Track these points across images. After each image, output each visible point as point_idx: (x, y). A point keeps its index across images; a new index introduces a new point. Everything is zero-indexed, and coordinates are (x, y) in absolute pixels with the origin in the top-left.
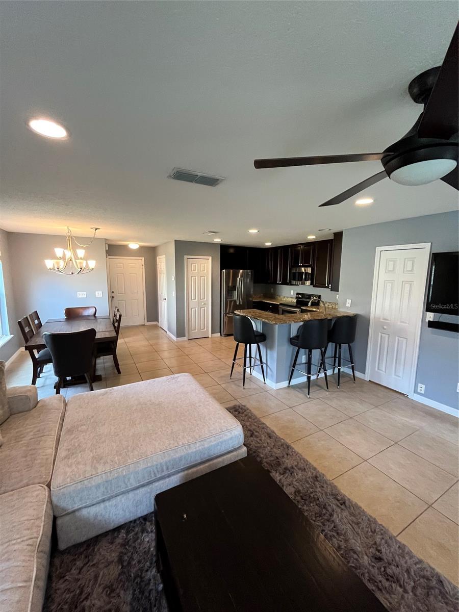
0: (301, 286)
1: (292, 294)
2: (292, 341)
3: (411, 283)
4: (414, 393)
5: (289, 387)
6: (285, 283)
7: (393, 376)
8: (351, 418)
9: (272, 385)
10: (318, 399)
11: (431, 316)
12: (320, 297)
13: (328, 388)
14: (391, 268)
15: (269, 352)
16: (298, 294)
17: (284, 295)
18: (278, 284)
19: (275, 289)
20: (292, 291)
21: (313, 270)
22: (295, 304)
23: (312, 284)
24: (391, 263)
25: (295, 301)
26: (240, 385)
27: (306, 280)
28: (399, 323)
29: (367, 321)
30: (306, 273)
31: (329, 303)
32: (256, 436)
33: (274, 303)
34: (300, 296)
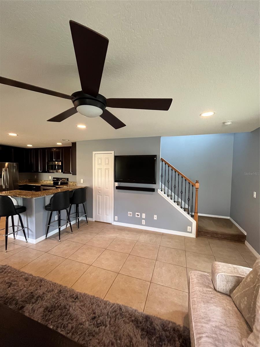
0: (56, 173)
1: (50, 178)
2: (47, 208)
3: (108, 169)
4: (114, 221)
5: (46, 239)
6: (44, 171)
7: (105, 216)
8: (85, 244)
9: (32, 241)
10: (66, 240)
11: (117, 184)
12: (68, 179)
13: (72, 232)
14: (100, 162)
15: (29, 219)
16: (54, 178)
17: (45, 180)
18: (40, 172)
19: (37, 175)
20: (50, 177)
21: (62, 163)
22: (52, 185)
23: (62, 171)
24: (100, 160)
25: (52, 182)
26: (3, 250)
27: (58, 169)
28: (105, 189)
29: (91, 190)
30: (58, 166)
31: (73, 182)
32: (14, 285)
33: (37, 185)
34: (55, 179)
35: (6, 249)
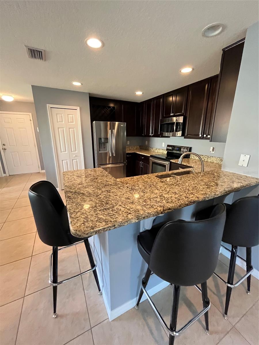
0: (172, 137)
1: (163, 146)
6: (156, 135)
12: (190, 149)
16: (168, 146)
17: (157, 147)
18: (150, 136)
20: (163, 143)
21: (185, 120)
22: (166, 157)
23: (183, 135)
25: (166, 152)
27: (177, 131)
30: (178, 124)
33: (146, 155)
34: (170, 148)
35: (55, 312)
